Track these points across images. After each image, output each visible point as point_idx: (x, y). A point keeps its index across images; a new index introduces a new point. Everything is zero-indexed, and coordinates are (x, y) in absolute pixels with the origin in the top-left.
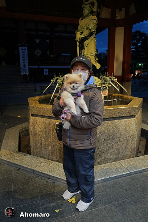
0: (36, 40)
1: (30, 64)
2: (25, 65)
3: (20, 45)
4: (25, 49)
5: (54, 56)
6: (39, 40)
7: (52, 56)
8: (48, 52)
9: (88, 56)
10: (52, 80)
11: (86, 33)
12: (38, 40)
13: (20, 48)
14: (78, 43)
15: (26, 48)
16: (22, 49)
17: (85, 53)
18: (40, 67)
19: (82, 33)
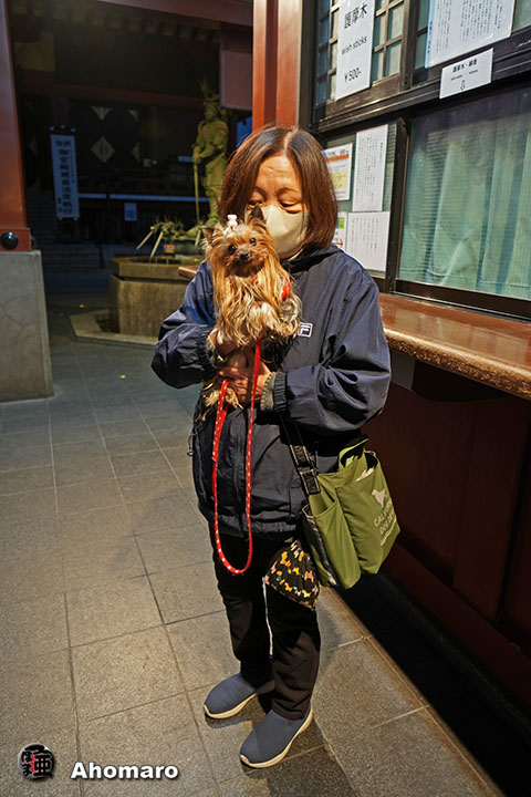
0: (95, 109)
1: (82, 187)
2: (68, 189)
3: (52, 129)
4: (67, 143)
5: (155, 162)
6: (108, 110)
7: (147, 162)
8: (136, 152)
9: (213, 188)
10: (152, 228)
11: (209, 151)
12: (102, 109)
13: (54, 138)
14: (195, 167)
15: (72, 139)
16: (59, 143)
17: (208, 184)
18: (113, 196)
19: (203, 149)
